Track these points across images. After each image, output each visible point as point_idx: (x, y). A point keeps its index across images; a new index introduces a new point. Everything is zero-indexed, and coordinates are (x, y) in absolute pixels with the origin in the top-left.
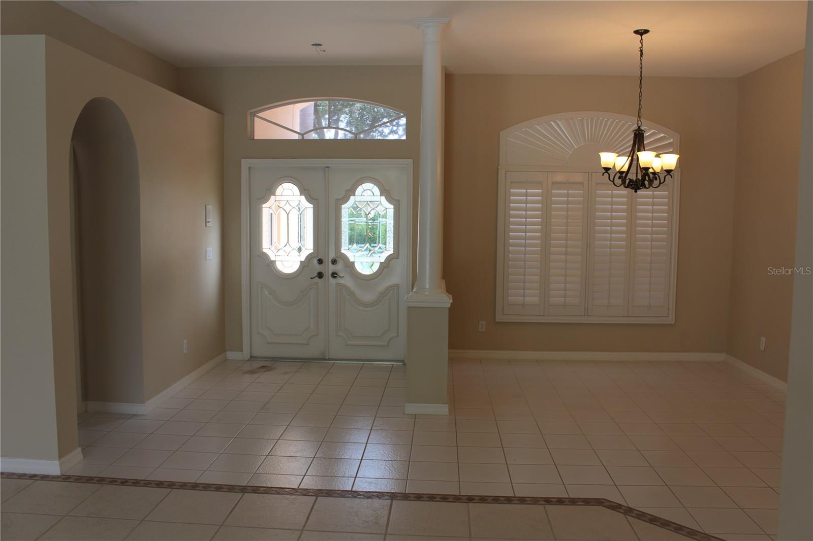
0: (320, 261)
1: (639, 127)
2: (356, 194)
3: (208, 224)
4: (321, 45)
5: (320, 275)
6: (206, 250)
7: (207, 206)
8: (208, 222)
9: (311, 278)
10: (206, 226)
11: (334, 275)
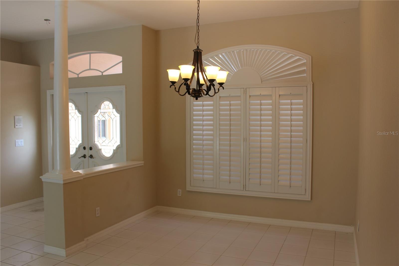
0: (84, 148)
1: (198, 47)
2: (101, 108)
3: (16, 127)
4: (49, 20)
5: (84, 156)
6: (15, 141)
7: (16, 117)
8: (17, 125)
9: (79, 158)
10: (15, 127)
11: (91, 156)
